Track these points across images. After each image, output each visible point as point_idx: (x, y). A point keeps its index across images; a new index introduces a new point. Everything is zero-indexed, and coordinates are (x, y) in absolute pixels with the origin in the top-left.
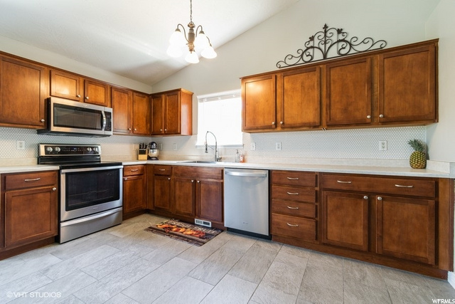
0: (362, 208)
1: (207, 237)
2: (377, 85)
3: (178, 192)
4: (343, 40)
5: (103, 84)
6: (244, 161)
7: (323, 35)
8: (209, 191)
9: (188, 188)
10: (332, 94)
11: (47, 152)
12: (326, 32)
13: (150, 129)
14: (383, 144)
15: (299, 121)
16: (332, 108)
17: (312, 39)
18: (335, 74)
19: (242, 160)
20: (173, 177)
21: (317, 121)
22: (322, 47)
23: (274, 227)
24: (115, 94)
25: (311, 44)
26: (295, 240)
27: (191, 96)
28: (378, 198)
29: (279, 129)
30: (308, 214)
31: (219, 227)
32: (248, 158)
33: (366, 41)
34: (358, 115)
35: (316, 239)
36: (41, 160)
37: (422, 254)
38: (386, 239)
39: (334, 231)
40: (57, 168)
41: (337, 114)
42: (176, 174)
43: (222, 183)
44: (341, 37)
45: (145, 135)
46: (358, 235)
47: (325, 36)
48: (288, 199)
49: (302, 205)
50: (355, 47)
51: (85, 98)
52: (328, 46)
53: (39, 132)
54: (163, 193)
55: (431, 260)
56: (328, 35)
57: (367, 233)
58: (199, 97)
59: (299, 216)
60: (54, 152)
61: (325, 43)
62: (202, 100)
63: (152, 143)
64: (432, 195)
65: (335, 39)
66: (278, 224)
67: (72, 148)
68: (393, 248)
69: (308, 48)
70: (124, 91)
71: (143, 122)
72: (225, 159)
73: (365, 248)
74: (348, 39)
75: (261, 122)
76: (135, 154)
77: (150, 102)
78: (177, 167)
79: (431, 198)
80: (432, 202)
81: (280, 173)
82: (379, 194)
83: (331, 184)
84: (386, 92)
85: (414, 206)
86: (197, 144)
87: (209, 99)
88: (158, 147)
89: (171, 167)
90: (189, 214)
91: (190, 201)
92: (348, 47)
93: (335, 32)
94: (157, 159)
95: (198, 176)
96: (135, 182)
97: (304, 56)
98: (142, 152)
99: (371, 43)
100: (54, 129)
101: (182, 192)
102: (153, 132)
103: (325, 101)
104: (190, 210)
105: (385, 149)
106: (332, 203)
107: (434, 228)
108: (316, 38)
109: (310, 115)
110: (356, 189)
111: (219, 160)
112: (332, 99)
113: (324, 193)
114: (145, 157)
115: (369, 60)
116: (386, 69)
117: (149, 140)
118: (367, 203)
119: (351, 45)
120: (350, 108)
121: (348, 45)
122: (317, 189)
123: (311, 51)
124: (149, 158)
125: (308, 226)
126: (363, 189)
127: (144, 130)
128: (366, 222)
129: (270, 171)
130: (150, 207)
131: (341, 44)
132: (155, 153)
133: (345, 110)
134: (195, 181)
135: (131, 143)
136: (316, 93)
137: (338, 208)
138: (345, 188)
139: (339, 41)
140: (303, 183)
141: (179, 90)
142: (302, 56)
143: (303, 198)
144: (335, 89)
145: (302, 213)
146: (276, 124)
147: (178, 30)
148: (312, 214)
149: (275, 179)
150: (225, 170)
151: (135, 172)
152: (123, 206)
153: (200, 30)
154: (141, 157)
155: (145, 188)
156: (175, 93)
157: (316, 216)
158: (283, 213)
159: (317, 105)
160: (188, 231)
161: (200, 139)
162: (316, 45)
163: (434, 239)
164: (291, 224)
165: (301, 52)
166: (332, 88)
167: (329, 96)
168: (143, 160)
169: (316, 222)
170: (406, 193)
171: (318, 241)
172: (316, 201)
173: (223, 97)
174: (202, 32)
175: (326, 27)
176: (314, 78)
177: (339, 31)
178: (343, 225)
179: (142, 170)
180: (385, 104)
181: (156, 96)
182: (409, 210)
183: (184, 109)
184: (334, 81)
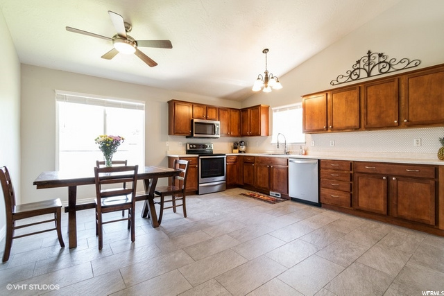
0: (383, 186)
1: (277, 201)
2: (403, 98)
3: (258, 174)
4: (384, 62)
5: (215, 108)
6: (306, 154)
7: (367, 59)
8: (279, 173)
9: (265, 171)
10: (369, 105)
11: (190, 148)
12: (369, 56)
13: (240, 132)
14: (417, 141)
15: (344, 125)
16: (368, 115)
17: (358, 62)
18: (371, 91)
19: (304, 153)
20: (256, 164)
21: (357, 125)
22: (367, 68)
23: (321, 197)
24: (221, 112)
25: (358, 66)
26: (336, 207)
27: (267, 109)
28: (394, 179)
29: (329, 131)
30: (345, 189)
31: (285, 197)
32: (309, 152)
33: (403, 61)
34: (388, 120)
35: (351, 206)
36: (188, 152)
37: (426, 218)
38: (400, 207)
39: (363, 201)
40: (197, 156)
41: (372, 119)
42: (257, 162)
43: (288, 168)
44: (382, 59)
45: (238, 136)
46: (380, 204)
47: (369, 59)
48: (332, 178)
49: (342, 183)
50: (394, 66)
51: (206, 117)
52: (371, 66)
53: (187, 137)
54: (249, 174)
55: (432, 222)
56: (372, 58)
57: (386, 202)
58: (273, 109)
59: (338, 190)
60: (193, 147)
61: (369, 65)
62: (275, 111)
63: (241, 142)
64: (433, 177)
65: (377, 61)
66: (325, 195)
67: (200, 145)
68: (405, 213)
69: (355, 70)
70: (225, 109)
71: (236, 129)
72: (292, 152)
73: (385, 213)
74: (388, 60)
75: (316, 126)
76: (230, 149)
77: (240, 115)
78: (258, 157)
79: (432, 179)
80: (432, 182)
81: (326, 161)
82: (394, 176)
83: (361, 169)
84: (410, 104)
85: (420, 184)
86: (272, 142)
87: (280, 110)
88: (245, 145)
89: (254, 157)
90: (266, 188)
91: (267, 180)
92: (388, 66)
93: (377, 56)
94: (245, 152)
95: (272, 163)
96: (232, 166)
97: (353, 75)
98: (235, 148)
99: (407, 63)
100: (194, 135)
101: (261, 174)
102: (242, 135)
103: (363, 111)
104: (267, 186)
105: (419, 145)
106: (361, 182)
107: (434, 199)
108: (362, 61)
109: (353, 121)
110: (378, 172)
111: (287, 153)
112: (369, 109)
113: (356, 175)
114: (237, 151)
115: (397, 80)
116: (410, 86)
117: (239, 139)
118: (386, 182)
119: (390, 66)
120: (382, 116)
121: (388, 65)
122: (352, 172)
123: (357, 71)
124: (240, 152)
125: (345, 197)
126: (383, 172)
127: (237, 133)
128: (386, 195)
129: (319, 160)
130: (241, 183)
131: (382, 64)
132: (243, 148)
133: (379, 117)
134: (270, 167)
135: (229, 142)
136: (356, 106)
137: (366, 185)
138: (370, 172)
139: (380, 63)
140: (342, 168)
141: (260, 106)
142: (350, 76)
143: (342, 178)
144: (371, 102)
145: (341, 188)
146: (327, 128)
147: (259, 79)
148: (348, 189)
149: (322, 166)
150: (289, 159)
151: (232, 160)
152: (226, 180)
153: (271, 76)
154: (235, 151)
155: (238, 171)
156: (257, 107)
157: (351, 191)
158: (329, 188)
159: (357, 114)
160: (266, 197)
161: (274, 139)
162: (362, 67)
163: (434, 207)
164: (334, 195)
165: (349, 72)
166: (368, 101)
167: (366, 107)
168: (236, 153)
169: (351, 194)
170: (415, 176)
171: (352, 207)
172: (351, 181)
173: (290, 108)
174: (272, 78)
175: (369, 52)
176: (355, 94)
177: (380, 55)
178: (369, 197)
179: (236, 159)
180: (410, 112)
181: (244, 110)
182: (417, 187)
183: (263, 118)
184: (370, 96)
